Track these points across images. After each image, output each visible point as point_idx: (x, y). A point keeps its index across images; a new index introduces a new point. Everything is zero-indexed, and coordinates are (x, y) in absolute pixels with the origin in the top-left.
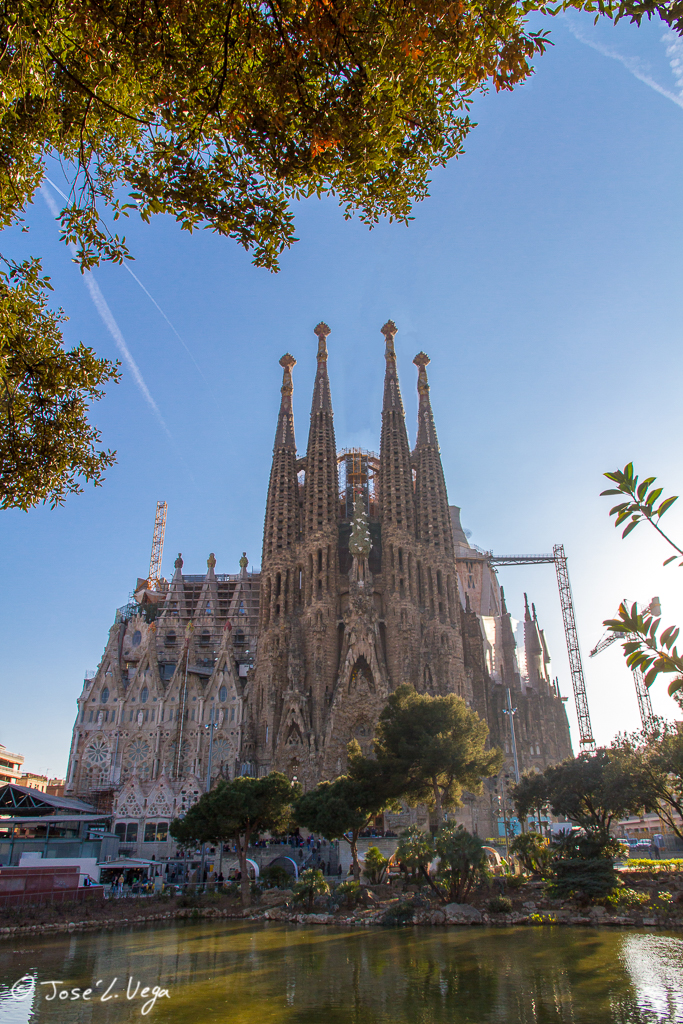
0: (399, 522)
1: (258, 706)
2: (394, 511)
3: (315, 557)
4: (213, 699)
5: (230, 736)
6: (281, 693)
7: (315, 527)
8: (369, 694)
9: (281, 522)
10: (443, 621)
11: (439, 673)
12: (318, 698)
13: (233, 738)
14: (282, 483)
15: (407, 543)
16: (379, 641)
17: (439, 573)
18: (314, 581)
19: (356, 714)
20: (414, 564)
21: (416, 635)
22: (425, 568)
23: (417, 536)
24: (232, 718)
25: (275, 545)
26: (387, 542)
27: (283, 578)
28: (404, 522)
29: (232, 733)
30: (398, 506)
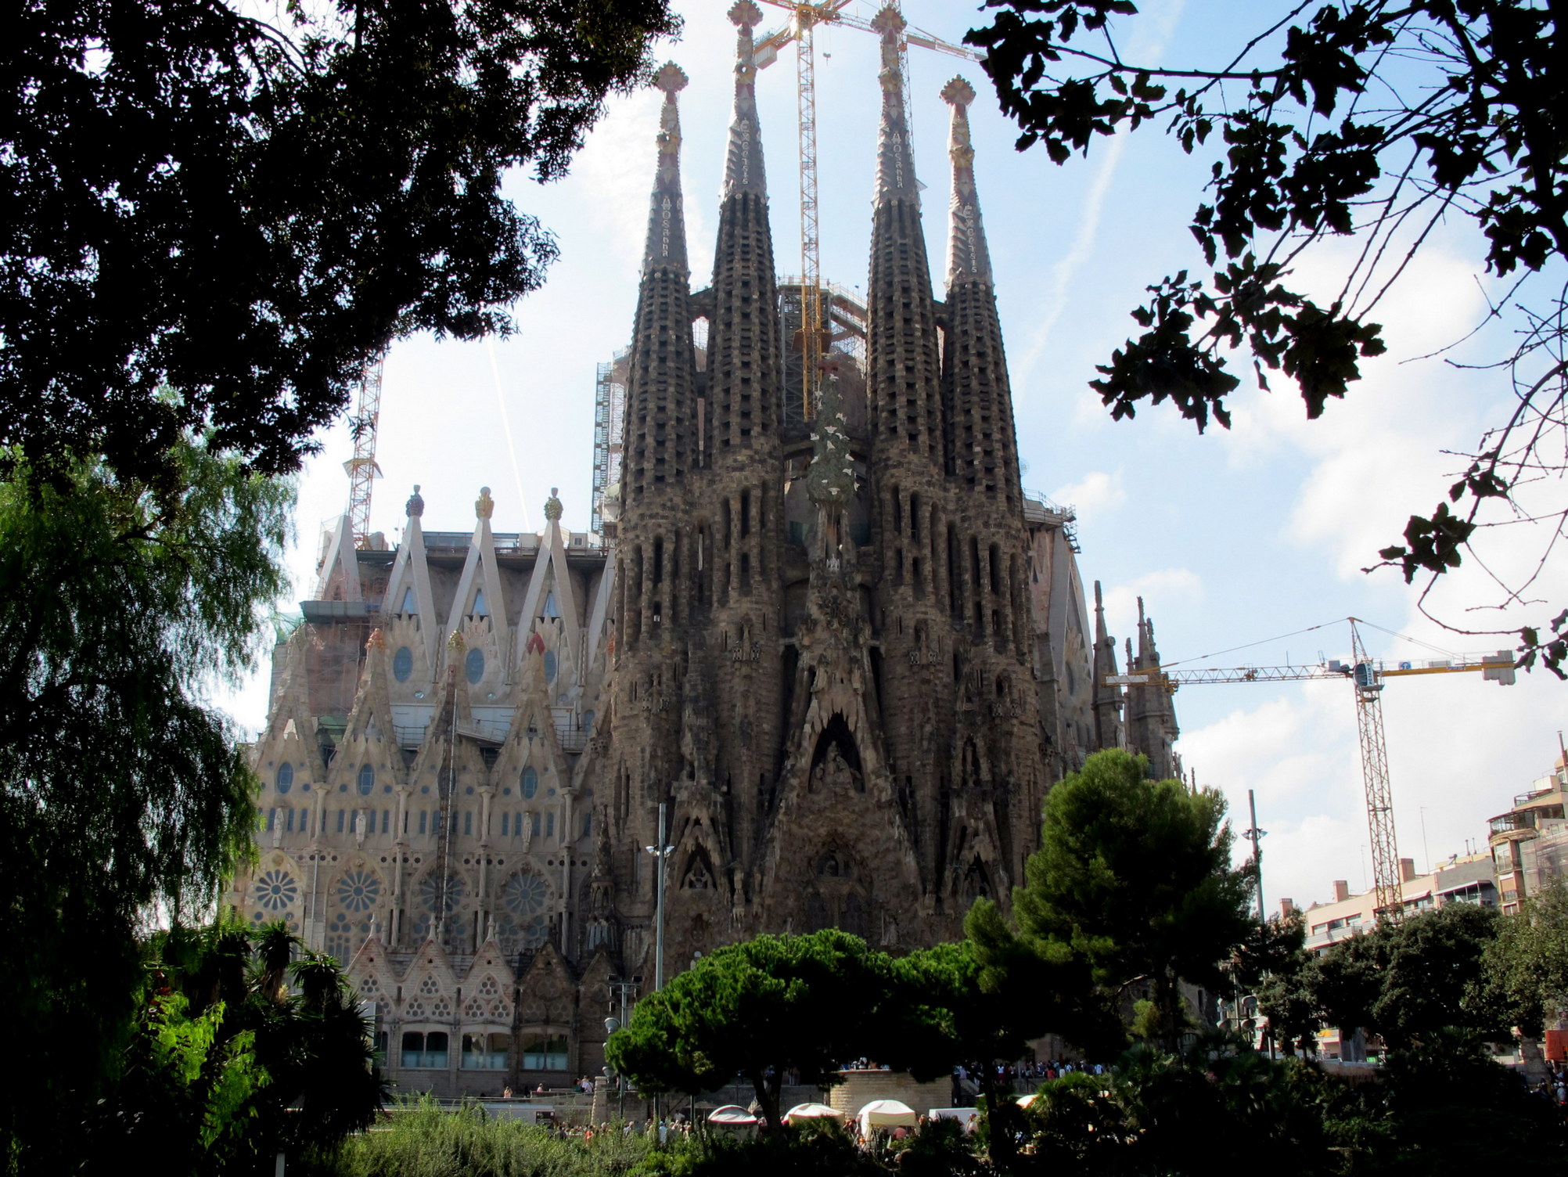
0: (913, 437)
1: (617, 809)
2: (902, 414)
3: (735, 506)
4: (507, 791)
5: (545, 869)
6: (669, 786)
7: (735, 439)
8: (852, 793)
9: (661, 426)
10: (1000, 649)
11: (993, 752)
12: (744, 799)
13: (552, 873)
14: (663, 344)
15: (929, 483)
16: (871, 685)
17: (993, 550)
18: (733, 556)
19: (823, 831)
20: (942, 528)
21: (945, 676)
22: (964, 537)
23: (948, 470)
24: (550, 834)
25: (649, 475)
26: (888, 480)
27: (668, 547)
28: (923, 439)
29: (551, 863)
30: (911, 403)
